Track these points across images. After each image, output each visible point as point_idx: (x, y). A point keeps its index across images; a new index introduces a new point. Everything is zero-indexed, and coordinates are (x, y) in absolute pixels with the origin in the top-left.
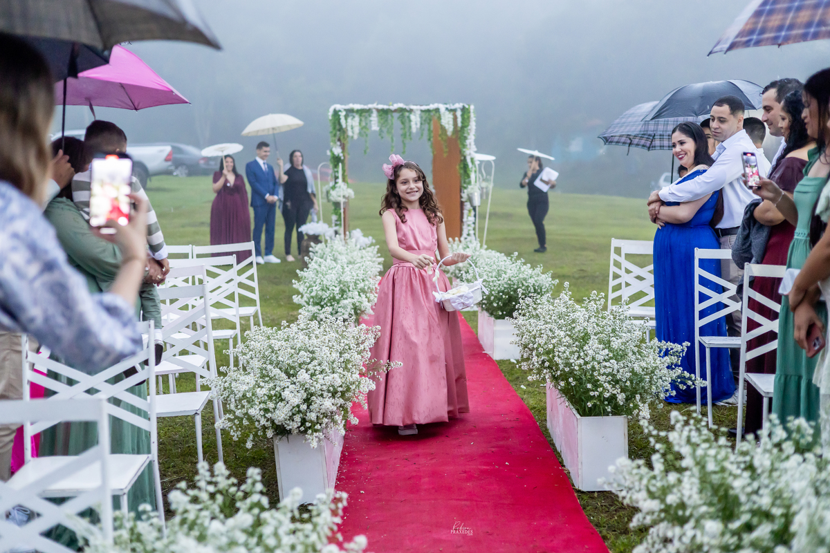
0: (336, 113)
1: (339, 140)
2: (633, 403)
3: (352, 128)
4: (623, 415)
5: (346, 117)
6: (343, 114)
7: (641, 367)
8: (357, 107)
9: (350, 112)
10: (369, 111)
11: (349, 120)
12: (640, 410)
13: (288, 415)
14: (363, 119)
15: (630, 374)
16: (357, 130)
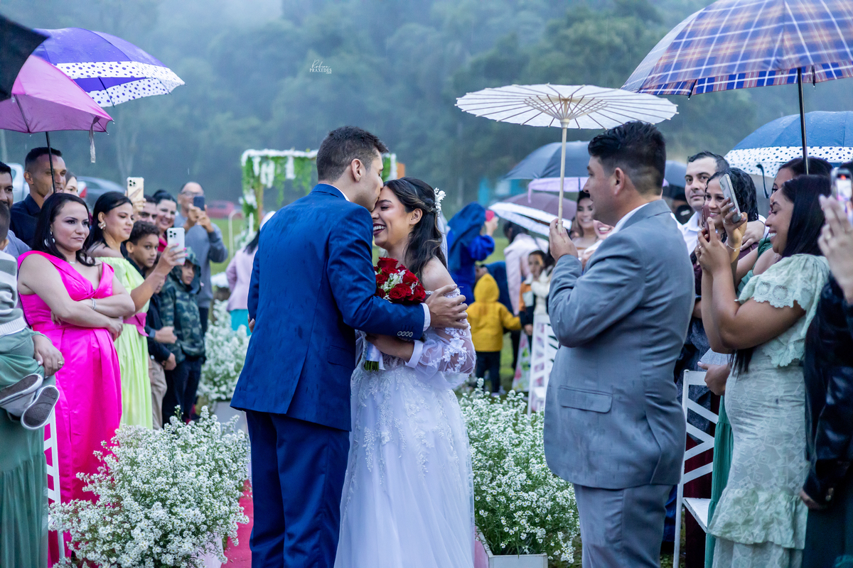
0: (250, 160)
1: (253, 188)
2: (554, 541)
3: (267, 175)
4: (542, 552)
5: (261, 164)
6: (256, 161)
7: (564, 498)
8: (272, 153)
9: (265, 159)
10: (285, 158)
11: (264, 166)
12: (562, 552)
13: (137, 560)
14: (279, 166)
15: (550, 503)
16: (271, 178)
